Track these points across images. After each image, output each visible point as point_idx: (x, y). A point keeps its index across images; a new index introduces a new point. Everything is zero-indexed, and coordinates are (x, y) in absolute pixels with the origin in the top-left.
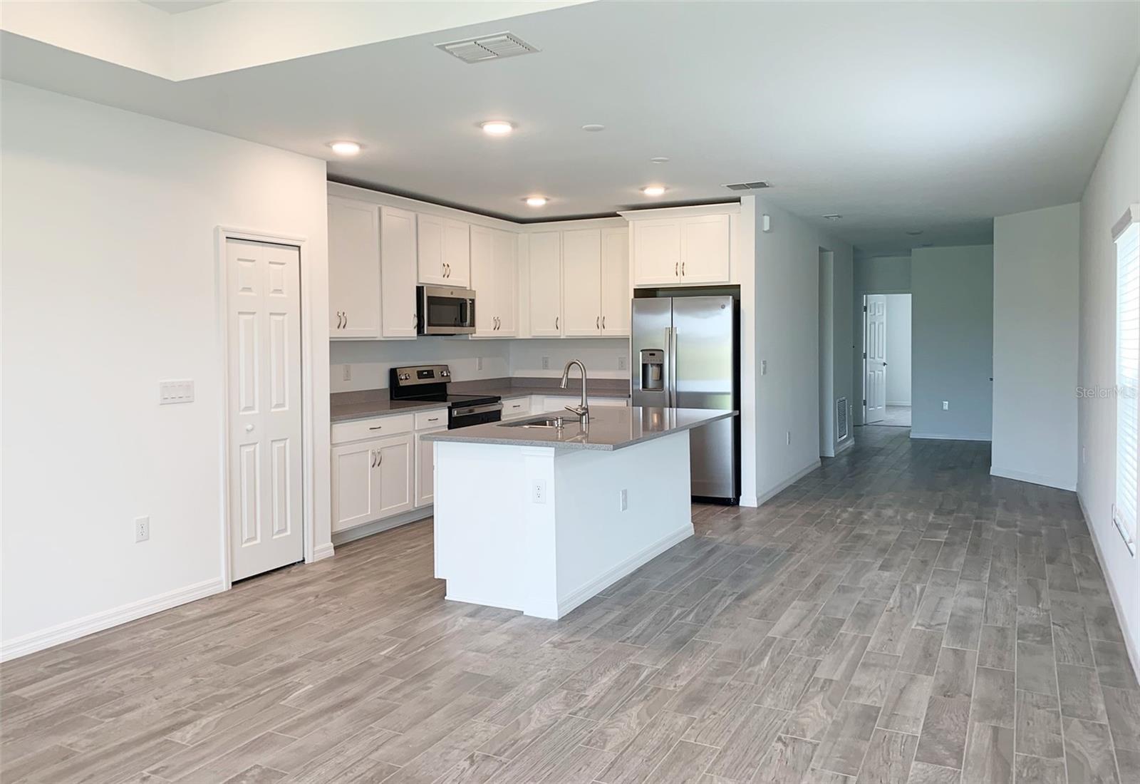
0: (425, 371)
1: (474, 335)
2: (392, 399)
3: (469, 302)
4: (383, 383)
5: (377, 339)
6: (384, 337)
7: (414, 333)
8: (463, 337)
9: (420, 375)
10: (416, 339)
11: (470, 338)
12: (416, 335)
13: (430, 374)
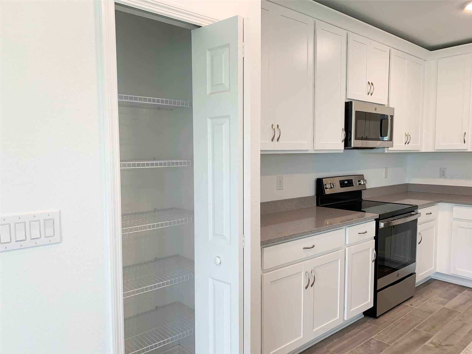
0: (346, 180)
1: (390, 149)
2: (317, 205)
3: (389, 118)
4: (310, 191)
5: (308, 152)
6: (315, 150)
7: (341, 146)
8: (380, 151)
9: (343, 184)
10: (342, 152)
11: (386, 152)
12: (343, 148)
13: (350, 183)
